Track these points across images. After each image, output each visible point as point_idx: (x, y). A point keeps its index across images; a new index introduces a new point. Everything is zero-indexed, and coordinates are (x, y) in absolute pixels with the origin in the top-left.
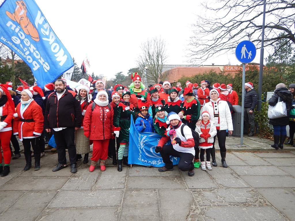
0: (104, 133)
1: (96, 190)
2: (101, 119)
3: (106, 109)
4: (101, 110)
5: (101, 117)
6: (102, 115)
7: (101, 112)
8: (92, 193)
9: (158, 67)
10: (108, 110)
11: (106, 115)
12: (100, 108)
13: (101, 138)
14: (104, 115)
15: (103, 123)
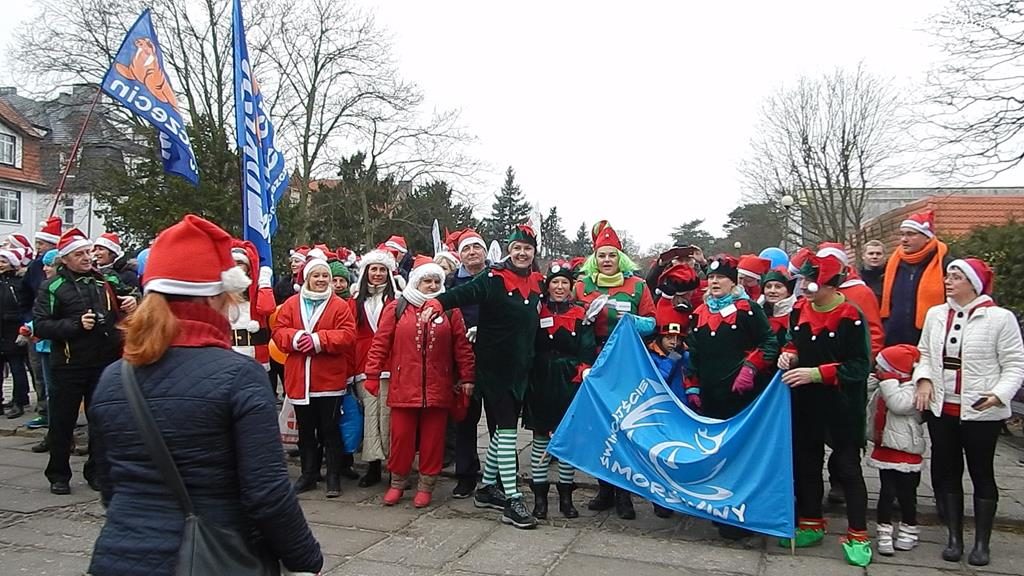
0: (424, 388)
13: (416, 402)
14: (425, 334)
15: (424, 357)
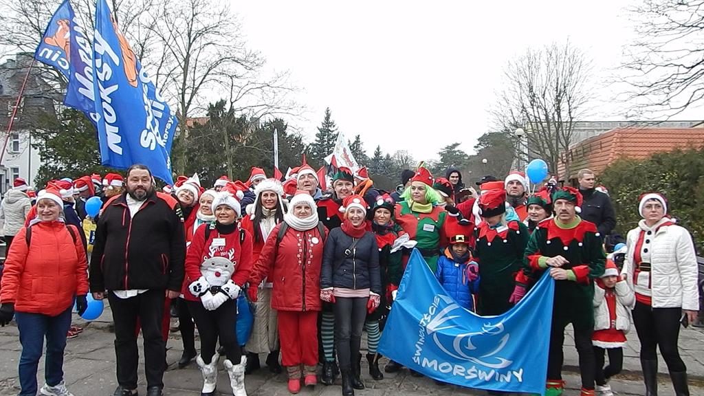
0: (304, 296)
2: (300, 262)
3: (311, 238)
4: (300, 240)
5: (299, 256)
6: (301, 250)
7: (299, 245)
9: (557, 130)
10: (315, 240)
11: (310, 251)
12: (298, 235)
13: (298, 307)
14: (305, 252)
15: (304, 271)
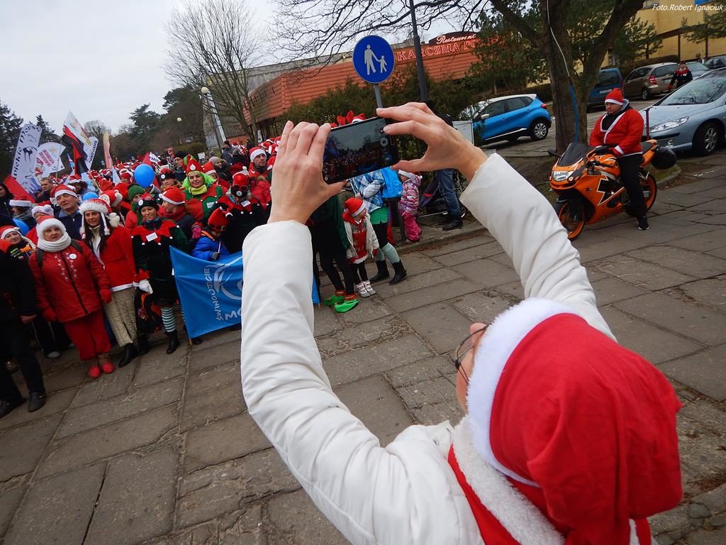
1: (135, 391)
2: (66, 278)
3: (69, 255)
4: (59, 260)
5: (63, 274)
6: (63, 269)
7: (60, 265)
8: (129, 396)
10: (74, 256)
11: (72, 266)
12: (55, 257)
